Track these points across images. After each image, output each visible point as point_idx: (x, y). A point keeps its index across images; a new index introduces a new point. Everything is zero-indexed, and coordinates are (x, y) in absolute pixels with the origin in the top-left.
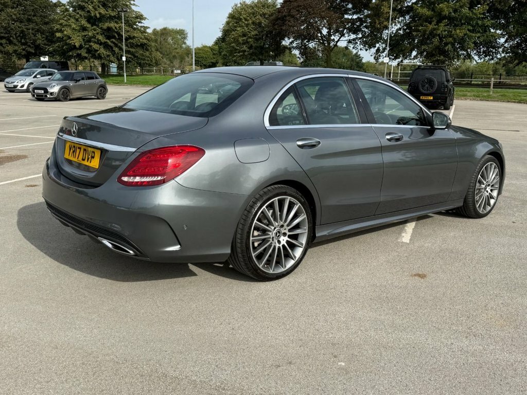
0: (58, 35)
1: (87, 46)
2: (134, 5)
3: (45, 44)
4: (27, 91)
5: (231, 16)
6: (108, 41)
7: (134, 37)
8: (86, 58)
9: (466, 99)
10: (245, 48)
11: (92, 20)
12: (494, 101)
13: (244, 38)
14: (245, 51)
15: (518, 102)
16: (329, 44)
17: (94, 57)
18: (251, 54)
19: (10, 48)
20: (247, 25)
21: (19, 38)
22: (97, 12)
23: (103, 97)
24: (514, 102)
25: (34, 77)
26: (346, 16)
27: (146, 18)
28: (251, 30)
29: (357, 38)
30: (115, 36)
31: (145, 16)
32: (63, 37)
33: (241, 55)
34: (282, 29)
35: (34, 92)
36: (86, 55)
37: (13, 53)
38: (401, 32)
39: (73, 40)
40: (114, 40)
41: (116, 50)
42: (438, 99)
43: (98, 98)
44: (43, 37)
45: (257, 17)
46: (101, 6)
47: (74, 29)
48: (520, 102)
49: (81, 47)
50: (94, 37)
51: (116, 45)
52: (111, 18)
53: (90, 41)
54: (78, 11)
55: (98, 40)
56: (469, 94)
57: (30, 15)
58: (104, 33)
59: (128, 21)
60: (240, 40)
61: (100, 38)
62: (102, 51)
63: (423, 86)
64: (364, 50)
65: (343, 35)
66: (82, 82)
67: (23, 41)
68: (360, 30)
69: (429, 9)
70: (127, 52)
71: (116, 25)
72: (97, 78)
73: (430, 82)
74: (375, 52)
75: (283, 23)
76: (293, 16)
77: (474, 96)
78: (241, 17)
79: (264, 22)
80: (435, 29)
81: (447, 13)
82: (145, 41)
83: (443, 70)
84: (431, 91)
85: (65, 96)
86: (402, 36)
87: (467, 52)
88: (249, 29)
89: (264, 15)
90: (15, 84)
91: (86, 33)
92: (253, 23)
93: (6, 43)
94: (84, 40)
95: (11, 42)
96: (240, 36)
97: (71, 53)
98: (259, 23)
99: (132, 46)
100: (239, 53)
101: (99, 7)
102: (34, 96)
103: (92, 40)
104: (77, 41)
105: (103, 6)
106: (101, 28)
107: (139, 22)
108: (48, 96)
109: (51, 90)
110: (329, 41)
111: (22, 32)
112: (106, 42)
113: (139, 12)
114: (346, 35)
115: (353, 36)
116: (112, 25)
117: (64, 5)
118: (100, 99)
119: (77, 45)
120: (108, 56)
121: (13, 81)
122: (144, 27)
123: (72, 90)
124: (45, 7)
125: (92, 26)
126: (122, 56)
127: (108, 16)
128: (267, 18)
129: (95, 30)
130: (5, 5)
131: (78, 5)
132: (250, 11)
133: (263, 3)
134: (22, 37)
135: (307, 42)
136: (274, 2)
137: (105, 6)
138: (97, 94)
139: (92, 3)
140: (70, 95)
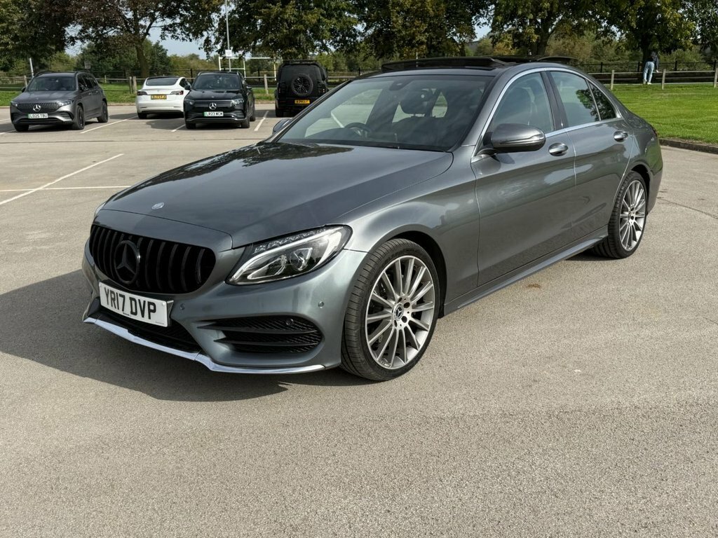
13: (4, 25)
14: (7, 44)
16: (137, 30)
18: (17, 48)
28: (11, 12)
29: (175, 24)
34: (65, 12)
38: (236, 16)
63: (297, 87)
64: (189, 40)
65: (153, 19)
68: (178, 13)
74: (203, 43)
80: (281, 13)
84: (307, 92)
87: (322, 42)
110: (137, 27)
114: (159, 20)
115: (168, 21)
135: (105, 29)
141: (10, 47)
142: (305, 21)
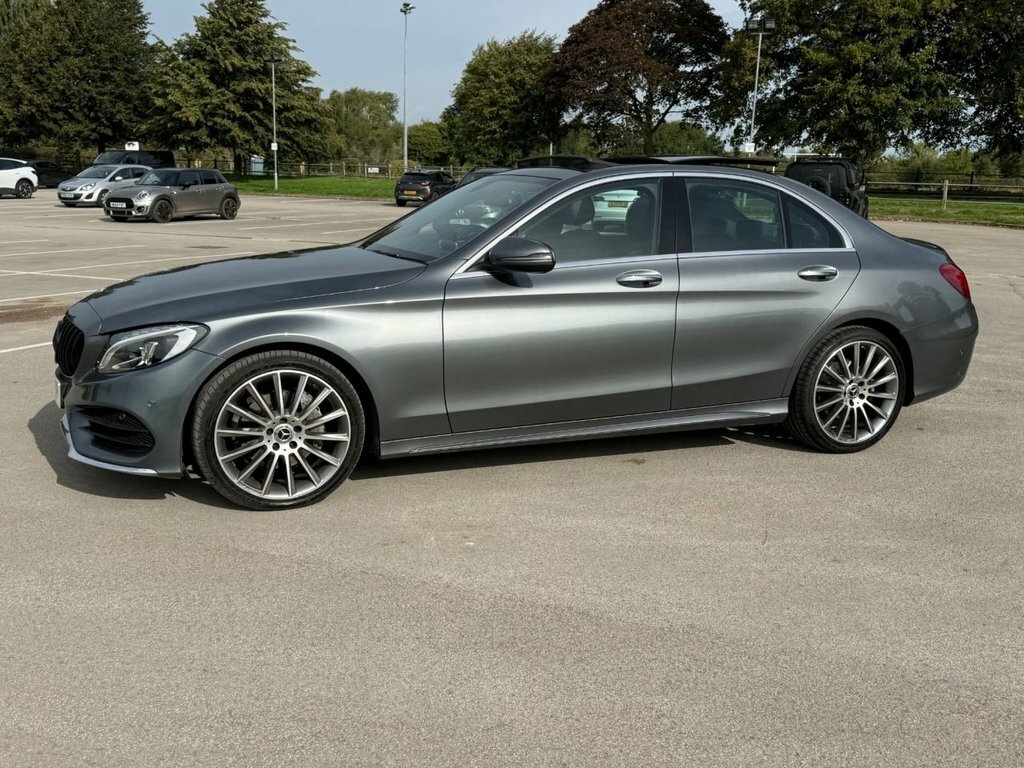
0: (159, 102)
1: (210, 124)
2: (294, 48)
3: (131, 121)
4: (98, 204)
5: (472, 70)
6: (247, 115)
7: (293, 108)
8: (206, 145)
9: (896, 220)
10: (494, 125)
11: (220, 77)
12: (948, 222)
13: (494, 109)
14: (495, 132)
15: (991, 225)
16: (649, 117)
17: (224, 143)
18: (506, 138)
19: (70, 128)
20: (499, 86)
21: (85, 110)
22: (227, 62)
23: (232, 216)
24: (985, 225)
25: (111, 180)
26: (682, 68)
27: (315, 73)
28: (505, 94)
29: (700, 107)
30: (258, 106)
31: (313, 69)
32: (166, 107)
33: (488, 140)
34: (560, 92)
35: (109, 205)
36: (208, 140)
37: (75, 135)
38: (781, 96)
39: (184, 112)
40: (256, 113)
41: (260, 130)
43: (223, 218)
44: (129, 108)
45: (517, 71)
46: (233, 51)
47: (185, 93)
48: (994, 225)
49: (199, 125)
50: (221, 106)
51: (261, 123)
52: (253, 73)
53: (213, 115)
54: (193, 60)
55: (229, 111)
56: (903, 210)
57: (105, 69)
58: (238, 101)
59: (282, 79)
60: (487, 111)
62: (236, 132)
65: (676, 102)
66: (193, 188)
67: (92, 114)
68: (707, 93)
69: (831, 53)
70: (281, 134)
71: (260, 84)
72: (221, 182)
73: (819, 187)
74: (732, 134)
75: (564, 82)
76: (580, 69)
77: (912, 212)
78: (488, 71)
79: (529, 79)
80: (841, 91)
81: (862, 61)
82: (313, 115)
83: (842, 165)
85: (163, 212)
86: (783, 103)
87: (901, 133)
88: (501, 92)
89: (530, 65)
90: (77, 192)
91: (207, 100)
92: (511, 82)
93: (64, 119)
94: (203, 112)
95: (71, 118)
96: (486, 105)
97: (180, 136)
98: (520, 81)
99: (288, 123)
100: (484, 135)
101: (230, 51)
102: (108, 212)
103: (219, 112)
104: (191, 113)
105: (237, 51)
106: (233, 91)
107: (303, 80)
108: (134, 213)
109: (138, 203)
110: (649, 113)
111: (91, 98)
112: (241, 117)
113: (303, 62)
114: (682, 102)
115: (693, 104)
116: (254, 85)
117: (169, 49)
118: (225, 219)
119: (193, 120)
120: (247, 141)
121: (74, 186)
122: (312, 88)
123: (177, 203)
124: (133, 54)
125: (218, 88)
126: (270, 142)
127: (247, 69)
128: (534, 72)
129: (223, 94)
130: (63, 51)
131: (194, 50)
132: (504, 59)
133: (528, 45)
134: (91, 109)
135: (609, 115)
136: (549, 42)
137: (241, 51)
138: (220, 210)
139: (220, 45)
140: (173, 211)
141: (498, 136)
142: (874, 102)
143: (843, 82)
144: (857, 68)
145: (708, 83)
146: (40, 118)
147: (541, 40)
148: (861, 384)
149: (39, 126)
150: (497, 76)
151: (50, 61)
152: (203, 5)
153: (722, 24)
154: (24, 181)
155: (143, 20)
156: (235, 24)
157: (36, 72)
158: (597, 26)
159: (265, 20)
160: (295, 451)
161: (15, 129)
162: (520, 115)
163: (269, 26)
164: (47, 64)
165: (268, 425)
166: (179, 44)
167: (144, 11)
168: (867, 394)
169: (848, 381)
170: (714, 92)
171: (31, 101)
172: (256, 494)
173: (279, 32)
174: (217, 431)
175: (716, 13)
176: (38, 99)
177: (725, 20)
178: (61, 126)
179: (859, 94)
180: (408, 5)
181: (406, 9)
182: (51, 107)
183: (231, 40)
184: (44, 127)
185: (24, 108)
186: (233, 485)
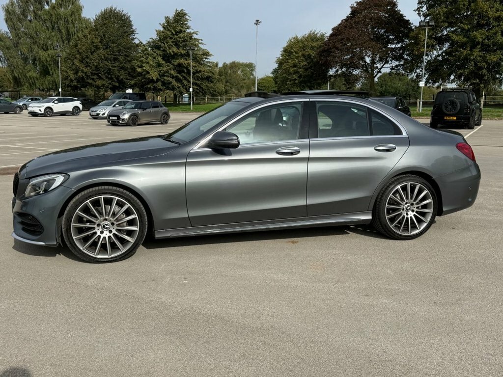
0: (139, 70)
1: (162, 80)
2: (202, 43)
3: (127, 79)
4: (106, 118)
5: (285, 50)
6: (179, 75)
7: (200, 71)
8: (161, 90)
9: (499, 120)
10: (295, 77)
11: (168, 58)
13: (295, 69)
14: (295, 80)
16: (373, 71)
17: (168, 88)
18: (300, 83)
19: (99, 83)
20: (297, 58)
21: (106, 74)
22: (171, 51)
23: (166, 123)
25: (113, 107)
26: (389, 46)
27: (211, 55)
28: (300, 61)
29: (399, 65)
30: (184, 71)
31: (210, 53)
32: (142, 72)
33: (292, 84)
34: (327, 60)
35: (109, 118)
36: (161, 87)
37: (102, 86)
38: (440, 58)
39: (151, 75)
40: (183, 74)
41: (185, 82)
42: (461, 120)
43: (162, 124)
45: (306, 50)
46: (173, 45)
47: (151, 66)
49: (158, 80)
50: (167, 72)
51: (185, 79)
52: (182, 56)
53: (164, 75)
54: (155, 50)
55: (170, 74)
57: (115, 55)
58: (175, 69)
59: (196, 58)
60: (291, 70)
61: (172, 72)
62: (174, 83)
63: (446, 107)
65: (387, 62)
66: (148, 110)
67: (109, 76)
68: (403, 58)
69: (465, 36)
70: (194, 84)
71: (185, 61)
72: (161, 107)
73: (453, 103)
75: (329, 54)
76: (337, 49)
78: (293, 51)
79: (313, 54)
80: (470, 55)
81: (481, 40)
82: (210, 75)
83: (466, 93)
84: (454, 112)
85: (134, 121)
86: (441, 62)
88: (298, 61)
89: (312, 48)
90: (98, 112)
91: (161, 69)
92: (303, 55)
93: (97, 78)
94: (159, 75)
95: (100, 78)
96: (291, 67)
97: (149, 86)
98: (308, 55)
99: (198, 79)
100: (290, 81)
101: (172, 46)
102: (109, 122)
103: (166, 74)
104: (154, 75)
105: (175, 45)
106: (173, 64)
107: (206, 58)
108: (120, 122)
109: (122, 117)
110: (373, 69)
111: (109, 69)
112: (176, 76)
113: (206, 50)
114: (389, 62)
115: (395, 63)
116: (182, 61)
117: (144, 45)
118: (163, 124)
119: (155, 78)
120: (179, 87)
121: (96, 110)
122: (210, 62)
123: (140, 117)
124: (128, 48)
125: (166, 63)
126: (190, 87)
127: (179, 54)
128: (315, 50)
129: (168, 66)
130: (97, 48)
131: (155, 46)
132: (301, 45)
133: (312, 38)
134: (109, 74)
135: (353, 70)
136: (323, 35)
137: (177, 45)
138: (161, 120)
139: (167, 43)
140: (139, 121)
141: (296, 82)
142: (488, 60)
143: (471, 50)
144: (478, 43)
145: (403, 53)
146: (86, 79)
147: (319, 35)
148: (412, 204)
149: (86, 82)
150: (296, 53)
151: (91, 52)
152: (160, 24)
153: (410, 23)
154: (76, 108)
155: (133, 32)
156: (174, 33)
157: (85, 58)
158: (346, 27)
159: (188, 31)
160: (111, 235)
161: (76, 84)
162: (308, 71)
163: (190, 33)
164: (90, 53)
165: (97, 222)
166: (149, 43)
167: (134, 28)
168: (415, 210)
169: (404, 203)
170: (406, 57)
171: (82, 71)
172: (92, 255)
173: (195, 36)
174: (72, 224)
175: (406, 18)
176: (85, 70)
177: (411, 22)
178: (95, 82)
179: (480, 56)
180: (258, 21)
181: (257, 22)
182: (91, 73)
183: (173, 40)
184: (88, 83)
185: (80, 74)
186: (80, 250)
